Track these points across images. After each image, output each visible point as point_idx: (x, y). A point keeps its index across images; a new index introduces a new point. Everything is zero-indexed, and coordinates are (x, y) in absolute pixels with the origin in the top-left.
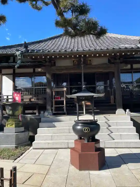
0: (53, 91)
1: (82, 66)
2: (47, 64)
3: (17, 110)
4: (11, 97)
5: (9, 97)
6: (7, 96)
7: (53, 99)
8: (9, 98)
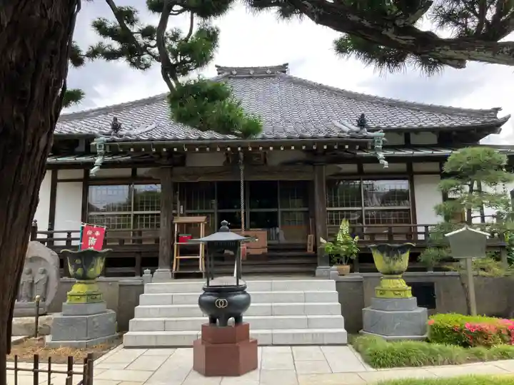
0: (174, 221)
1: (242, 168)
2: (164, 161)
3: (93, 266)
4: (78, 235)
5: (73, 235)
6: (69, 233)
7: (174, 242)
8: (72, 237)
